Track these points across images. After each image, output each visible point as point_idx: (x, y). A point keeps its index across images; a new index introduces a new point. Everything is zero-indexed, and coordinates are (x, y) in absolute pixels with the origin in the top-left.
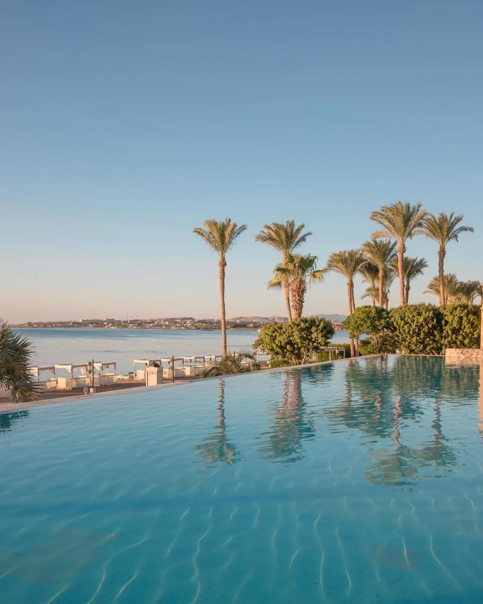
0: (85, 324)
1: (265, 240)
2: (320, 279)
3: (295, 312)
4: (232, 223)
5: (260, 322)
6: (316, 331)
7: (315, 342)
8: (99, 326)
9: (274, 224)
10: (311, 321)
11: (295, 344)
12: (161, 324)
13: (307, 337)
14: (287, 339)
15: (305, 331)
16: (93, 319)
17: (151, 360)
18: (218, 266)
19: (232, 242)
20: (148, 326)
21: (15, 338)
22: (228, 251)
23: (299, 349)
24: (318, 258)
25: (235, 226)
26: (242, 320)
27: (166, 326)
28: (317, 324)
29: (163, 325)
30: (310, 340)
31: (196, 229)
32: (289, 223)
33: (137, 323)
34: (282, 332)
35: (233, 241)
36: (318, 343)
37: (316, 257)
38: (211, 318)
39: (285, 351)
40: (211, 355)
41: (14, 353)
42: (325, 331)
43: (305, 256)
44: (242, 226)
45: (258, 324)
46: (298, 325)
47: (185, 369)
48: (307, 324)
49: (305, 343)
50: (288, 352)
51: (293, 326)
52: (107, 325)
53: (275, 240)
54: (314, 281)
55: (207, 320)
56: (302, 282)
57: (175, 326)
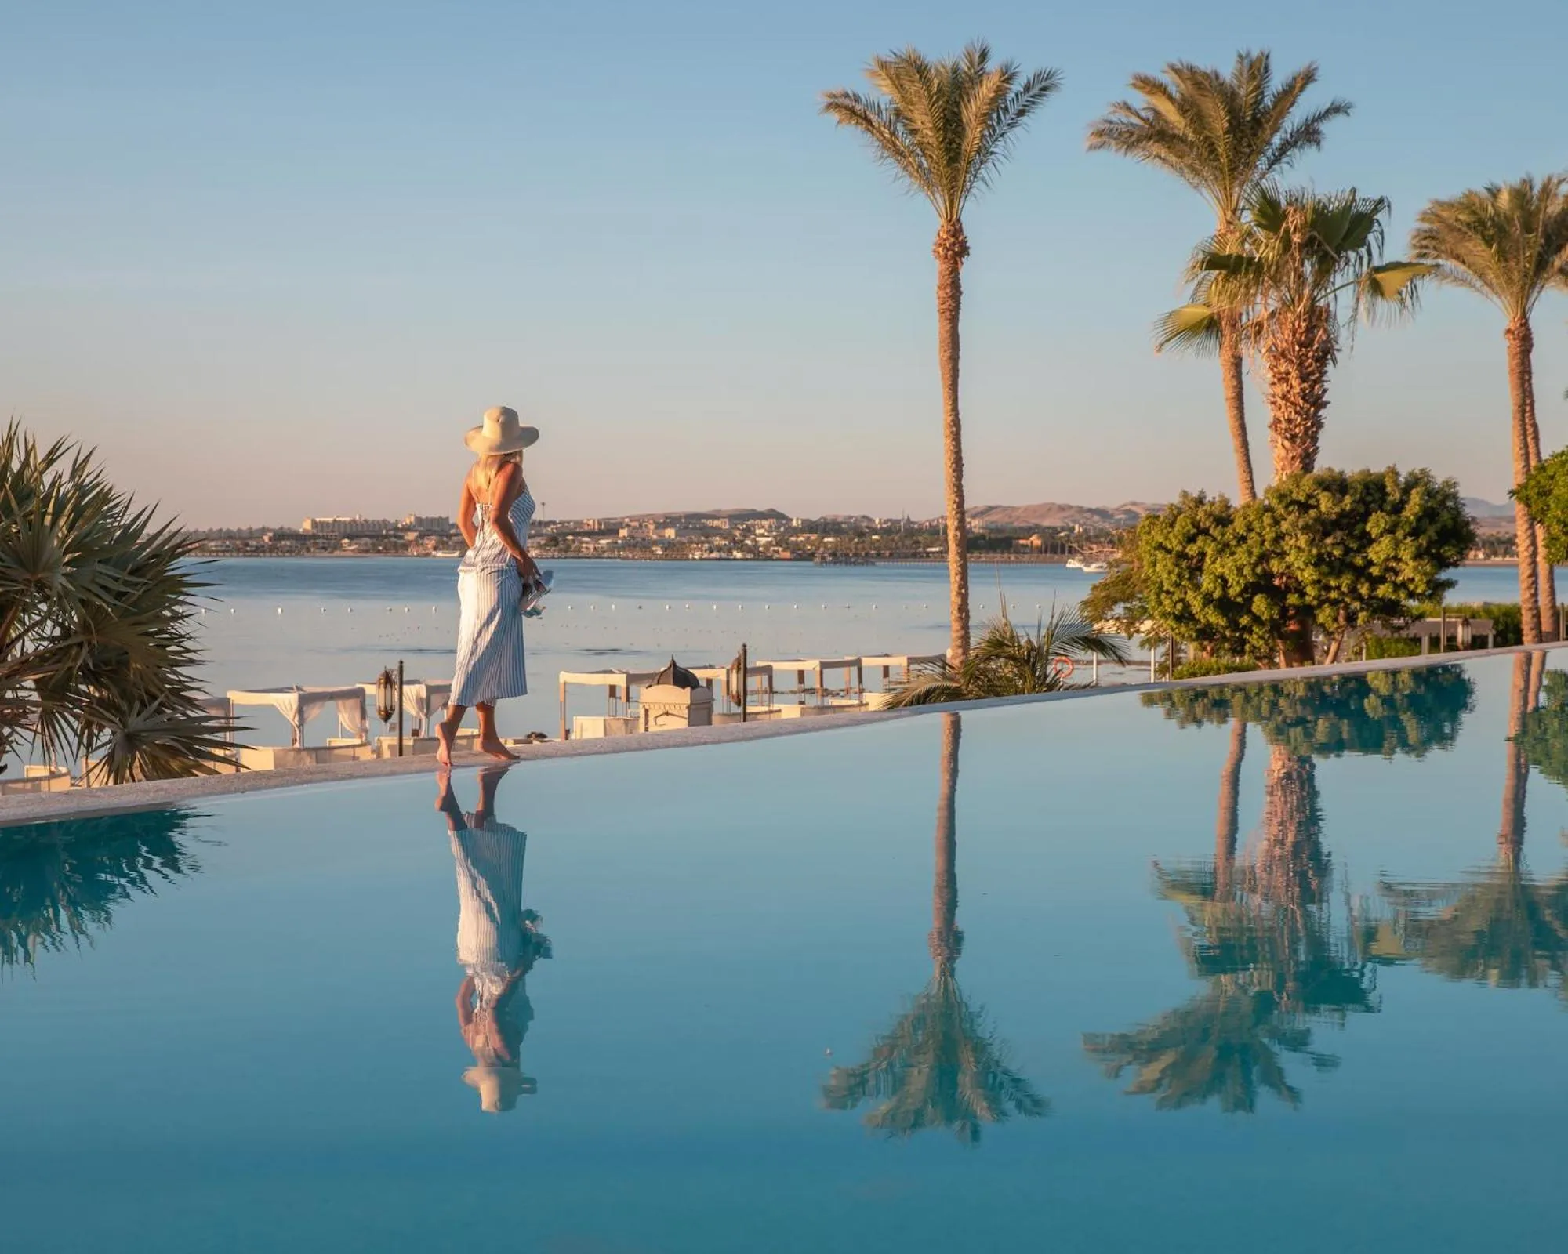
0: (325, 538)
1: (1139, 141)
2: (1402, 301)
3: (1287, 451)
4: (992, 65)
5: (1074, 529)
6: (1391, 530)
7: (1382, 580)
8: (385, 548)
9: (1177, 72)
10: (1366, 487)
11: (1288, 589)
12: (644, 539)
13: (1348, 559)
14: (1253, 570)
15: (1339, 534)
16: (357, 518)
17: (631, 672)
18: (932, 256)
19: (992, 153)
20: (591, 546)
21: (127, 519)
22: (973, 191)
23: (1306, 613)
24: (1393, 207)
25: (1008, 76)
26: (994, 518)
27: (669, 546)
28: (1391, 498)
29: (655, 543)
30: (1361, 573)
31: (834, 96)
32: (1246, 62)
33: (541, 535)
34: (1229, 536)
35: (999, 147)
36: (1397, 587)
37: (1381, 201)
38: (857, 513)
39: (1244, 621)
40: (887, 655)
41: (126, 583)
42: (1432, 532)
43: (1333, 199)
44: (1038, 76)
45: (1062, 534)
46: (1304, 507)
47: (779, 711)
48: (1348, 499)
49: (1338, 588)
50: (1255, 629)
51: (1283, 511)
52: (417, 542)
53: (1183, 140)
54: (1371, 311)
55: (840, 520)
56: (1317, 317)
57: (706, 545)
